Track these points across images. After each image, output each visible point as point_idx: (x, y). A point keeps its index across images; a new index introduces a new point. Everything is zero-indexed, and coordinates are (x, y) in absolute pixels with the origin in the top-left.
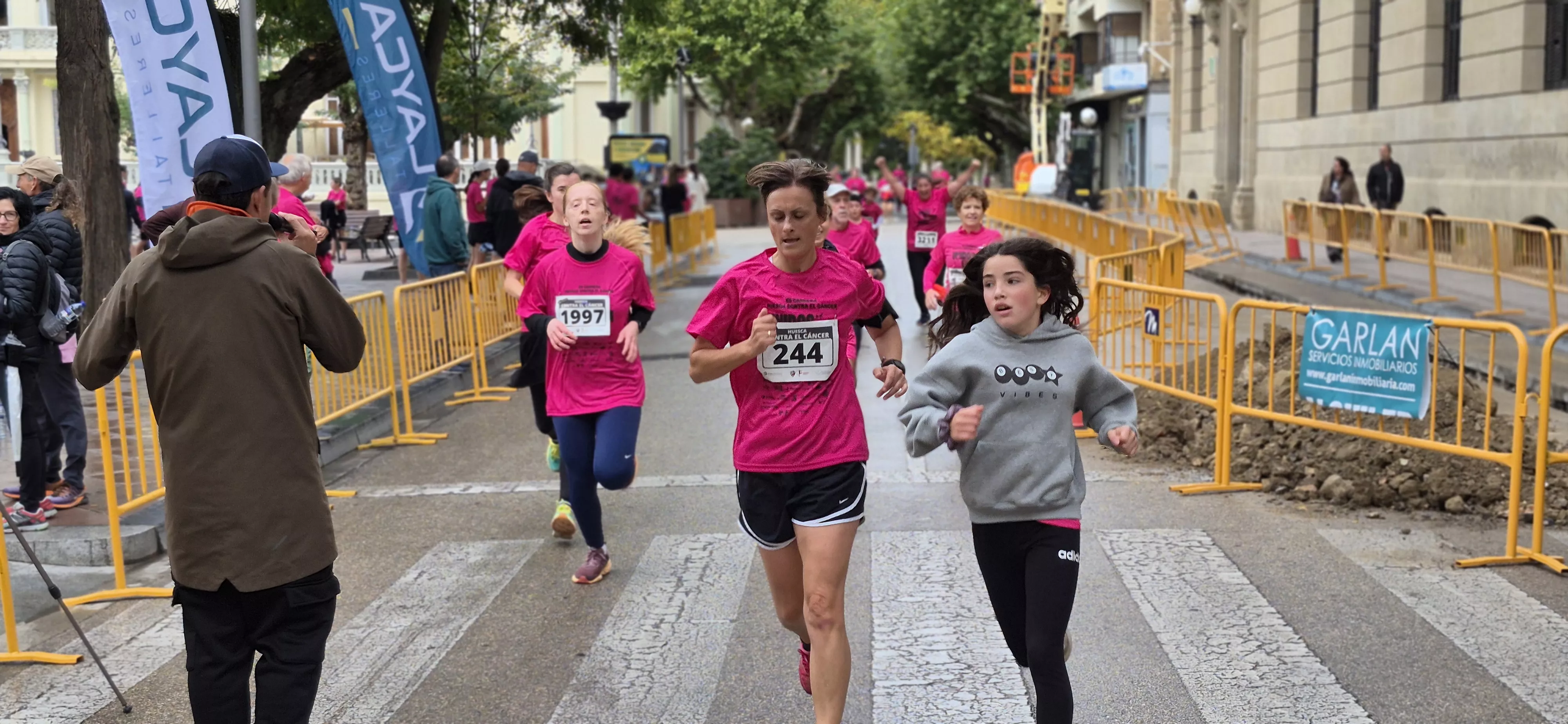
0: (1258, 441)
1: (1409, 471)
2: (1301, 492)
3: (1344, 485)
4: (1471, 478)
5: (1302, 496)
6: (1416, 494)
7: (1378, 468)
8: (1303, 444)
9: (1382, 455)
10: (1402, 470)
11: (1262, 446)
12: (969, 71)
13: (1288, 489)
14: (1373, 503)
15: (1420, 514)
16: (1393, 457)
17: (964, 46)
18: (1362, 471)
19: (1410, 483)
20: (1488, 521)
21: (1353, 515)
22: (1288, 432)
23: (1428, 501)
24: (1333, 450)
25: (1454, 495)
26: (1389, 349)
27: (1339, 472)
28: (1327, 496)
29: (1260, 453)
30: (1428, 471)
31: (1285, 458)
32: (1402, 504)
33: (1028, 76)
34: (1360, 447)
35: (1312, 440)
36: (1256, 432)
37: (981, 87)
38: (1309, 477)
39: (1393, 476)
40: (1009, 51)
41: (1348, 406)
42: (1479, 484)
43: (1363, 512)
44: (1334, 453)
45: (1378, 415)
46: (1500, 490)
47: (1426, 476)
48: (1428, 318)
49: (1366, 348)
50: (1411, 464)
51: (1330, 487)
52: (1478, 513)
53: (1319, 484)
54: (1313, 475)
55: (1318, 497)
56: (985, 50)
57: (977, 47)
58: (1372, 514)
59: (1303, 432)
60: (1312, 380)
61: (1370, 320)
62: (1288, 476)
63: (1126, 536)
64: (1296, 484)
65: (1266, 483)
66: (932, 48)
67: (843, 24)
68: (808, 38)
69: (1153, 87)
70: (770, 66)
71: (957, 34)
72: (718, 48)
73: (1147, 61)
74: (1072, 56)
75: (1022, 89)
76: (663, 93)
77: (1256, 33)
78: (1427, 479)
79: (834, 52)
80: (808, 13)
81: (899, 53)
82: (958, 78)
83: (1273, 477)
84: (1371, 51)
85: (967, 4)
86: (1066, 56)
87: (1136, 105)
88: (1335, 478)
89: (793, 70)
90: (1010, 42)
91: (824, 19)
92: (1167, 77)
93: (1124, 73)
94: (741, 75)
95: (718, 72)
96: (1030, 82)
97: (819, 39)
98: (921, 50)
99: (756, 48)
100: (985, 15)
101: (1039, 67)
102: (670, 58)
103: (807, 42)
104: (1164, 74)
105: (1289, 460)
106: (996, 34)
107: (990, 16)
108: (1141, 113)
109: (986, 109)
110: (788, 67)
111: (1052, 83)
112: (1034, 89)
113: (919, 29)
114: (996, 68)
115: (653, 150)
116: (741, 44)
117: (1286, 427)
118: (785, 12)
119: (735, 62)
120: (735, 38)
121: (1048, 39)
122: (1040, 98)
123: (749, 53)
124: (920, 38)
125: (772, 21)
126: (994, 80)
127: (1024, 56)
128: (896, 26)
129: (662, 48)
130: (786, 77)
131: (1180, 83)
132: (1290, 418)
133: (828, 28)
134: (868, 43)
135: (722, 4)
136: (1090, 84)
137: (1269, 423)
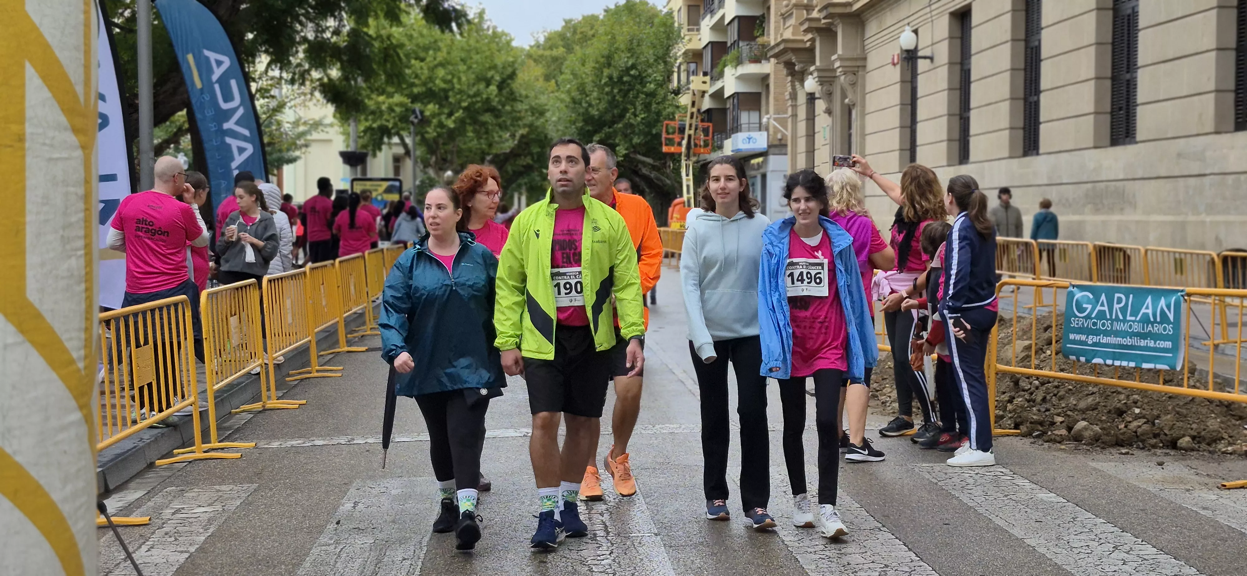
0: (1006, 397)
1: (1144, 417)
2: (1057, 435)
3: (1092, 430)
4: (1194, 422)
5: (1058, 439)
6: (1151, 435)
7: (1115, 416)
8: (1048, 397)
9: (1119, 405)
10: (1137, 417)
11: (1010, 401)
12: (625, 136)
14: (1119, 443)
15: (1159, 451)
16: (1129, 408)
17: (622, 116)
18: (1104, 418)
19: (1145, 427)
20: (1216, 456)
21: (1107, 452)
22: (1033, 389)
23: (1161, 441)
24: (1074, 403)
25: (1184, 436)
27: (1084, 419)
28: (1078, 438)
29: (1010, 407)
30: (1158, 417)
31: (1034, 409)
32: (1140, 444)
33: (677, 140)
34: (1098, 400)
35: (1055, 395)
36: (1002, 390)
37: (635, 149)
38: (1058, 424)
39: (1130, 422)
40: (657, 121)
42: (1202, 427)
43: (1113, 451)
44: (1076, 405)
45: (1138, 368)
46: (1219, 432)
47: (1156, 421)
48: (1181, 288)
50: (1144, 412)
51: (1080, 431)
52: (1204, 450)
53: (1070, 429)
54: (1061, 423)
55: (1069, 440)
56: (639, 119)
57: (632, 117)
58: (1124, 451)
59: (1047, 389)
62: (1041, 423)
63: (938, 469)
64: (1049, 429)
65: (1024, 429)
66: (596, 117)
67: (527, 97)
68: (500, 107)
69: (772, 150)
70: (470, 128)
71: (617, 107)
72: (427, 113)
73: (767, 129)
74: (711, 124)
75: (672, 149)
76: (380, 149)
77: (863, 106)
78: (1159, 424)
79: (520, 119)
80: (500, 87)
81: (570, 121)
82: (617, 141)
83: (1028, 425)
84: (961, 118)
85: (624, 83)
86: (706, 124)
87: (758, 164)
88: (1083, 424)
89: (487, 132)
90: (658, 114)
91: (512, 93)
92: (783, 142)
93: (749, 139)
94: (445, 136)
95: (427, 132)
96: (680, 144)
97: (508, 108)
98: (588, 119)
99: (459, 114)
100: (639, 92)
101: (687, 132)
102: (388, 121)
103: (499, 110)
104: (780, 140)
105: (1039, 410)
106: (647, 107)
107: (642, 93)
108: (762, 171)
109: (637, 166)
110: (483, 130)
111: (696, 145)
112: (684, 149)
113: (587, 102)
114: (650, 133)
115: (389, 190)
116: (446, 111)
117: (1031, 384)
118: (482, 86)
119: (441, 125)
120: (441, 106)
121: (695, 110)
122: (688, 156)
123: (453, 118)
124: (587, 110)
125: (471, 93)
126: (646, 143)
127: (672, 123)
128: (568, 99)
129: (381, 113)
130: (481, 138)
131: (796, 146)
132: (1052, 373)
133: (515, 100)
134: (542, 113)
135: (431, 79)
136: (721, 147)
137: (1016, 381)
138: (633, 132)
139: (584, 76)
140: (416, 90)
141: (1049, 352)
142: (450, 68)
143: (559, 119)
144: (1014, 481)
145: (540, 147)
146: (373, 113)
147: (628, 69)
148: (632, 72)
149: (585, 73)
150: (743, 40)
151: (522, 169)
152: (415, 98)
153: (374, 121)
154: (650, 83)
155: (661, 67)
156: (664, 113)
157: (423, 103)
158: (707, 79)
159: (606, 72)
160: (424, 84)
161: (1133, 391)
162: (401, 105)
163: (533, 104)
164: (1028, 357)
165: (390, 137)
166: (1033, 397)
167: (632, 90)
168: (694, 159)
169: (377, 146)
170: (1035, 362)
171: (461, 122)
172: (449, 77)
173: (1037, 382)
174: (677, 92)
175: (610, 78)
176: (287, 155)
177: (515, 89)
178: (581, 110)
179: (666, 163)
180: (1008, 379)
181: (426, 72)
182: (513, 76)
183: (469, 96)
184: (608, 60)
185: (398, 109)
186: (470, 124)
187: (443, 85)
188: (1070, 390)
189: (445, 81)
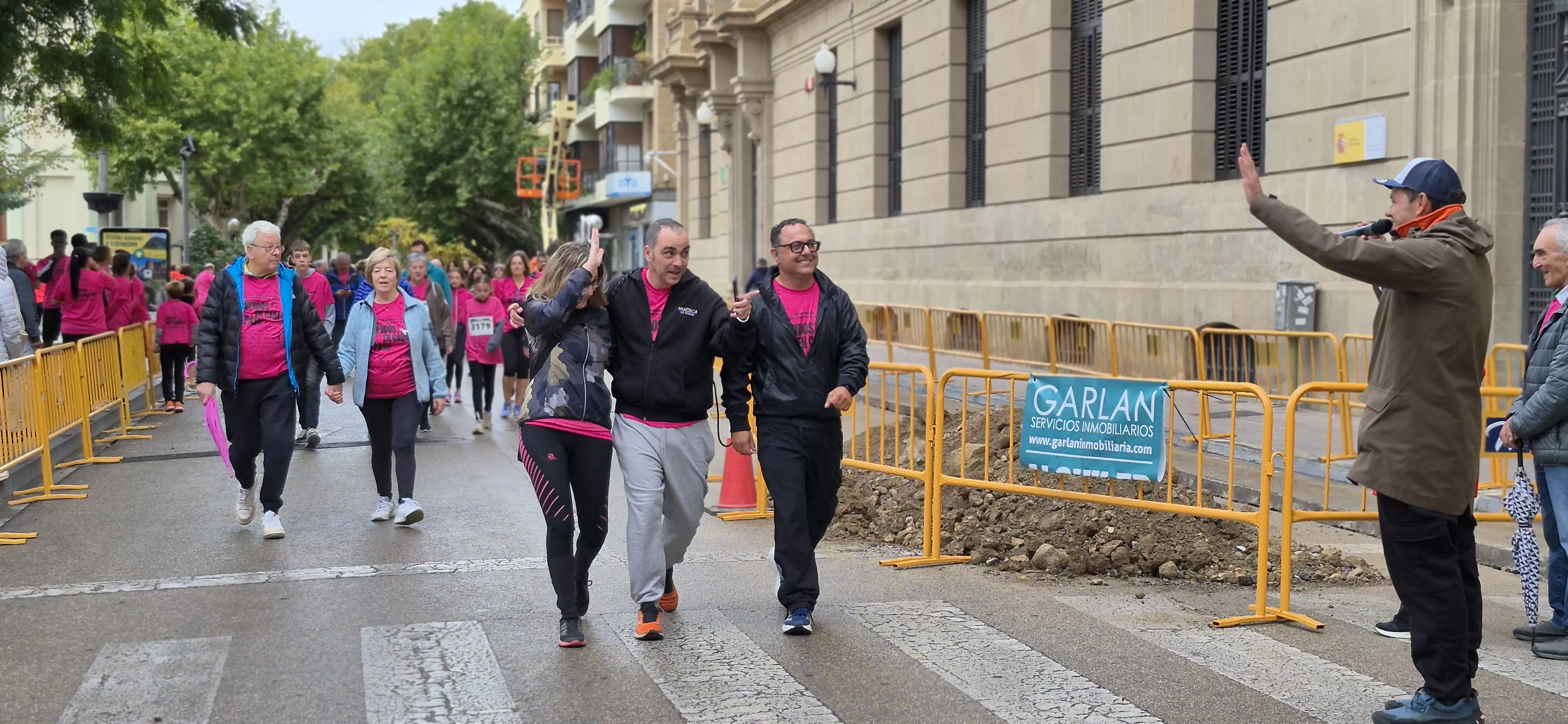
0: (953, 515)
1: (1119, 538)
2: (1015, 562)
3: (1057, 555)
4: (1178, 544)
5: (1017, 567)
6: (1128, 560)
7: (1085, 537)
8: (1004, 515)
9: (1089, 523)
10: (1111, 538)
11: (959, 519)
12: (468, 175)
13: (999, 560)
14: (1089, 571)
15: (1137, 580)
16: (1101, 527)
17: (463, 150)
18: (1071, 539)
19: (1121, 550)
20: (1205, 585)
21: (1075, 582)
22: (985, 504)
23: (1140, 568)
24: (1036, 521)
25: (1165, 560)
26: (1123, 412)
27: (1047, 541)
28: (1041, 566)
29: (958, 527)
30: (1136, 537)
31: (987, 529)
32: (1115, 571)
33: (536, 181)
34: (1064, 517)
35: (1012, 512)
36: (948, 505)
37: (481, 191)
38: (1018, 547)
39: (1103, 544)
40: (510, 156)
41: (1077, 471)
42: (1188, 549)
43: (1084, 580)
44: (1037, 523)
45: (1112, 480)
46: (1208, 555)
47: (1134, 542)
48: (1163, 381)
49: (1096, 414)
50: (1119, 531)
51: (1042, 557)
52: (1190, 578)
53: (1031, 554)
54: (1021, 546)
55: (1031, 568)
56: (486, 153)
57: (477, 150)
58: (1096, 581)
59: (1003, 504)
60: (1035, 447)
61: (1100, 384)
62: (996, 547)
64: (1005, 555)
65: (975, 555)
66: (431, 150)
67: (338, 123)
68: (302, 136)
69: (657, 195)
70: (261, 163)
71: (456, 137)
72: (204, 143)
73: (650, 169)
74: (578, 162)
75: (530, 193)
76: (141, 190)
77: (771, 142)
78: (1137, 546)
79: (329, 151)
80: (302, 110)
81: (396, 155)
82: (458, 182)
83: (981, 549)
84: (890, 160)
85: (466, 107)
86: (573, 162)
87: (639, 212)
88: (1045, 547)
89: (285, 169)
90: (511, 147)
91: (318, 118)
92: (671, 185)
93: (628, 180)
94: (229, 172)
95: (204, 168)
96: (539, 186)
97: (312, 137)
98: (419, 153)
99: (247, 144)
100: (485, 119)
101: (549, 171)
102: (151, 153)
103: (300, 140)
104: (667, 182)
105: (993, 531)
106: (496, 138)
107: (490, 120)
108: (644, 221)
109: (483, 214)
110: (280, 166)
111: (560, 188)
112: (544, 193)
113: (417, 131)
114: (499, 172)
115: (151, 245)
116: (229, 140)
117: (983, 498)
118: (278, 108)
119: (223, 158)
120: (222, 134)
121: (558, 143)
122: (550, 202)
123: (239, 149)
124: (417, 141)
125: (263, 117)
126: (496, 184)
127: (529, 161)
128: (392, 127)
129: (141, 142)
130: (277, 176)
131: (687, 191)
132: (1010, 486)
133: (321, 127)
134: (358, 144)
135: (208, 98)
136: (591, 191)
137: (965, 495)
138: (478, 171)
139: (413, 97)
140: (188, 113)
141: (1004, 458)
142: (235, 84)
143: (381, 152)
144: (965, 624)
145: (356, 188)
146: (130, 142)
147: (471, 90)
148: (477, 93)
149: (415, 93)
150: (620, 56)
151: (332, 216)
152: (186, 124)
153: (132, 153)
154: (501, 107)
155: (515, 87)
156: (519, 146)
157: (197, 130)
158: (574, 104)
159: (443, 92)
160: (199, 105)
161: (1106, 506)
162: (168, 131)
163: (346, 132)
164: (980, 464)
165: (153, 172)
166: (986, 514)
167: (477, 115)
168: (558, 205)
169: (137, 184)
170: (987, 470)
171: (251, 155)
172: (233, 96)
173: (990, 496)
174: (534, 119)
175: (448, 100)
176: (10, 197)
177: (322, 113)
178: (411, 141)
179: (520, 211)
180: (955, 492)
181: (201, 88)
182: (318, 96)
183: (260, 121)
184: (445, 78)
185: (164, 138)
186: (262, 158)
187: (225, 107)
188: (1031, 505)
189: (227, 101)
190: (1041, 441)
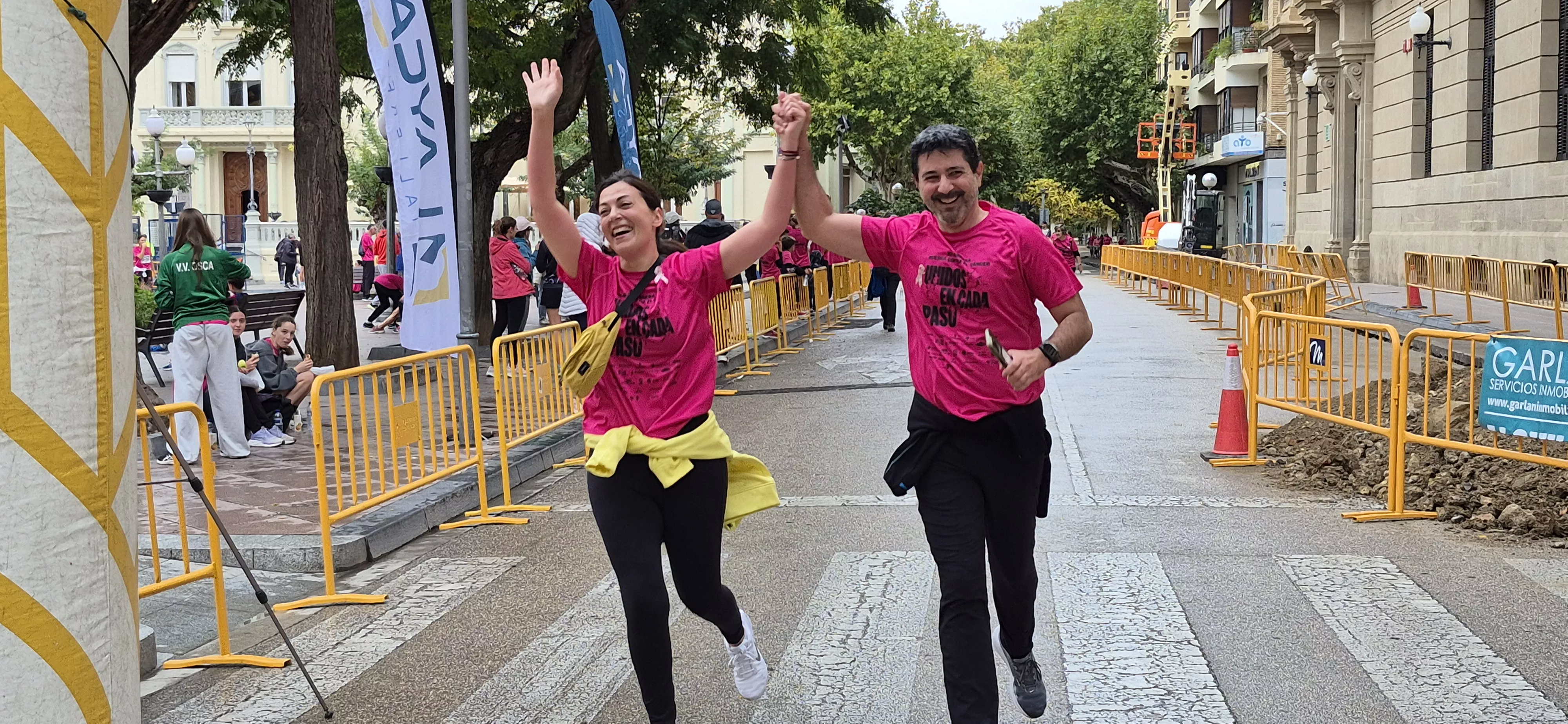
0: (1428, 470)
2: (1479, 521)
3: (1524, 515)
5: (1480, 525)
7: (1555, 497)
8: (1477, 473)
9: (1562, 485)
11: (1432, 476)
12: (1098, 140)
13: (1465, 517)
14: (1554, 534)
17: (1093, 117)
18: (1541, 501)
21: (1537, 543)
22: (1461, 461)
24: (1509, 480)
27: (1518, 501)
28: (1507, 525)
29: (1431, 482)
31: (1458, 486)
33: (1154, 143)
34: (1538, 476)
35: (1486, 469)
36: (1427, 460)
38: (1486, 506)
40: (1136, 121)
41: (1534, 434)
43: (1547, 542)
44: (1510, 483)
49: (1552, 376)
51: (1509, 516)
53: (1497, 513)
54: (1490, 504)
55: (1497, 527)
57: (1106, 117)
58: (1556, 544)
59: (1477, 461)
60: (1493, 408)
61: (1555, 347)
62: (1464, 505)
63: (1307, 562)
64: (1473, 513)
65: (1441, 512)
66: (1065, 119)
67: (985, 98)
68: (953, 111)
69: (1269, 153)
71: (1087, 106)
73: (1263, 129)
74: (1196, 125)
75: (1148, 155)
77: (1371, 101)
80: (953, 88)
81: (1035, 124)
82: (1088, 146)
83: (1447, 506)
84: (1485, 115)
85: (1096, 80)
86: (1189, 125)
87: (1255, 169)
88: (1513, 507)
90: (1136, 113)
91: (967, 94)
93: (1243, 140)
96: (1156, 149)
97: (962, 111)
98: (1054, 122)
99: (907, 120)
100: (1113, 89)
101: (1165, 135)
103: (952, 115)
104: (1278, 141)
105: (1463, 489)
106: (1123, 105)
107: (1118, 90)
108: (1258, 177)
109: (1112, 174)
111: (1176, 149)
112: (1160, 154)
113: (1053, 102)
114: (1124, 136)
117: (1458, 455)
118: (932, 88)
119: (887, 133)
120: (887, 111)
121: (1173, 109)
122: (1165, 163)
123: (900, 124)
124: (1053, 111)
125: (921, 96)
126: (1121, 147)
127: (1149, 125)
128: (1032, 100)
131: (1296, 149)
132: (1469, 446)
133: (971, 102)
134: (1005, 116)
136: (1209, 151)
137: (1441, 451)
138: (1107, 136)
139: (1050, 72)
140: (860, 94)
142: (897, 68)
144: (1394, 582)
147: (1101, 64)
148: (1106, 67)
149: (1052, 69)
150: (1237, 26)
152: (859, 104)
154: (1128, 78)
155: (1142, 59)
156: (1143, 113)
157: (867, 109)
158: (1187, 73)
159: (1076, 67)
160: (869, 87)
162: (844, 111)
163: (993, 105)
166: (1460, 471)
167: (1106, 86)
168: (1173, 165)
171: (910, 129)
172: (896, 79)
173: (1466, 455)
175: (1081, 74)
177: (970, 90)
178: (1047, 112)
179: (1142, 170)
181: (871, 74)
182: (968, 75)
183: (918, 100)
187: (889, 88)
188: (1505, 464)
189: (891, 84)
190: (1498, 402)
